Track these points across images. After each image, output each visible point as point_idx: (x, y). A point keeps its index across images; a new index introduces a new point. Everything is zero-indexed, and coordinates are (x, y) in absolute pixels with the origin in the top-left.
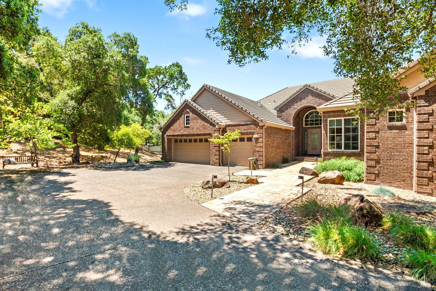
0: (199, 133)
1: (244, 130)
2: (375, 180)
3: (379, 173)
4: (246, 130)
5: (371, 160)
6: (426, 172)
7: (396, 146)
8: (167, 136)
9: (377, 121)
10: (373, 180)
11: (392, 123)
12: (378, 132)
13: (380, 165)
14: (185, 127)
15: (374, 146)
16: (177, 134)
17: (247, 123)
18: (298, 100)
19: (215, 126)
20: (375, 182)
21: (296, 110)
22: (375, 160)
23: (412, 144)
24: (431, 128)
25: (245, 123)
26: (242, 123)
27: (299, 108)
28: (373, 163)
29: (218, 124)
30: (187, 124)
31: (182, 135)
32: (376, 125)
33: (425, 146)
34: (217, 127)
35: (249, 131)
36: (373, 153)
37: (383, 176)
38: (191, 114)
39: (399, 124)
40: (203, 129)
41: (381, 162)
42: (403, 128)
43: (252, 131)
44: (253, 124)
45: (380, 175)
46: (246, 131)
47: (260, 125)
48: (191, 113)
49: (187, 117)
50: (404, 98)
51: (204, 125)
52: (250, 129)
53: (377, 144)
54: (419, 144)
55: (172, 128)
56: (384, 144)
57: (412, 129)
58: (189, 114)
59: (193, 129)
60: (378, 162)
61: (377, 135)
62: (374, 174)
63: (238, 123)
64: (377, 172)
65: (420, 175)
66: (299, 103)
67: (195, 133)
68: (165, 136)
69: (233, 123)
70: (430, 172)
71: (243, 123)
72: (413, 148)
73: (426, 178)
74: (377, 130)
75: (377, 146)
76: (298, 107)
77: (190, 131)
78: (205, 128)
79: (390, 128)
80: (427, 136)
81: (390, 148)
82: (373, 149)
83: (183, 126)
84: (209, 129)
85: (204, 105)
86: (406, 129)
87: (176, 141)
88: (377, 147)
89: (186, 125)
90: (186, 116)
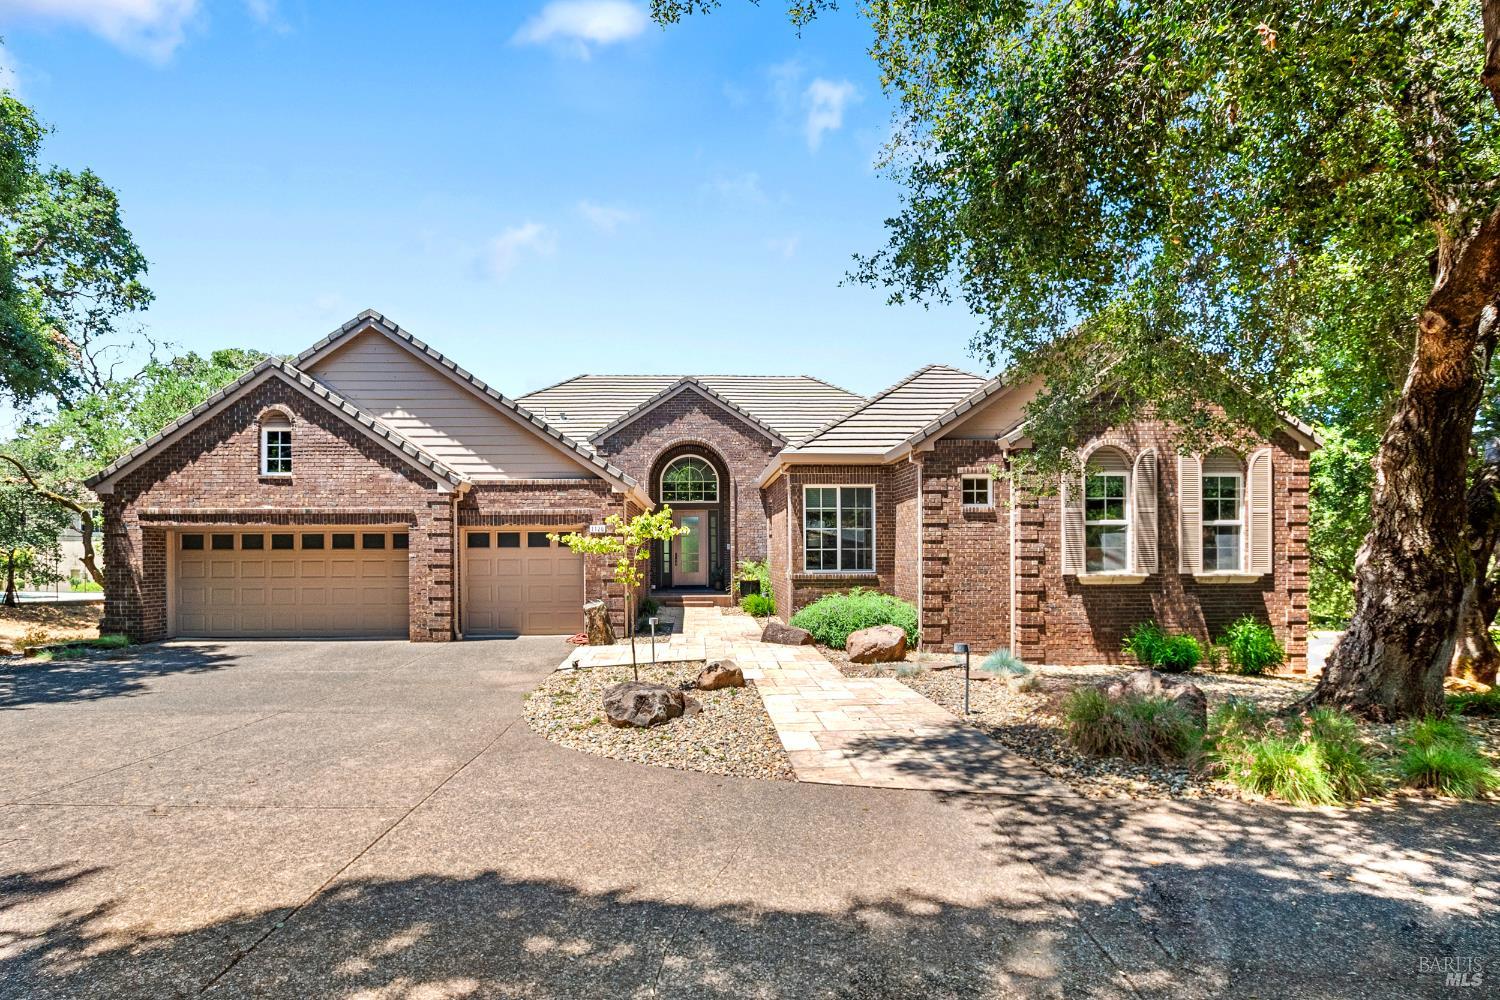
0: (351, 510)
1: (552, 505)
2: (941, 642)
3: (949, 624)
4: (560, 506)
5: (933, 593)
6: (1033, 614)
7: (980, 559)
8: (143, 516)
9: (944, 500)
10: (938, 642)
11: (969, 506)
12: (945, 526)
13: (953, 605)
14: (262, 481)
15: (940, 559)
16: (210, 510)
17: (563, 481)
18: (662, 422)
19: (433, 485)
20: (942, 646)
21: (659, 451)
22: (942, 593)
23: (1006, 554)
24: (1041, 520)
25: (557, 481)
26: (541, 481)
27: (667, 445)
28: (937, 601)
29: (447, 477)
30: (272, 466)
31: (241, 518)
32: (941, 508)
33: (1033, 558)
34: (441, 489)
35: (573, 510)
36: (937, 576)
37: (957, 629)
38: (300, 428)
39: (982, 508)
40: (371, 493)
41: (953, 596)
42: (990, 518)
43: (585, 510)
44: (585, 487)
45: (952, 628)
46: (559, 511)
47: (614, 490)
48: (300, 421)
49: (272, 436)
50: (991, 450)
51: (372, 478)
52: (574, 505)
53: (943, 555)
54: (1025, 555)
55: (175, 478)
56: (958, 555)
57: (1006, 521)
58: (289, 423)
59: (314, 490)
60: (946, 596)
61: (945, 532)
62: (939, 626)
63: (530, 481)
64: (945, 622)
65: (1026, 623)
66: (665, 431)
67: (328, 510)
68: (130, 516)
69: (505, 479)
70: (1041, 613)
71: (548, 482)
72: (1008, 564)
73: (1034, 626)
74: (945, 521)
75: (945, 558)
76: (665, 440)
77: (297, 501)
78: (381, 490)
79: (970, 517)
80: (1035, 537)
81: (969, 564)
82: (938, 567)
83: (250, 475)
84: (403, 496)
85: (360, 395)
86: (995, 521)
87: (192, 542)
88: (945, 561)
89: (265, 473)
90: (265, 431)
